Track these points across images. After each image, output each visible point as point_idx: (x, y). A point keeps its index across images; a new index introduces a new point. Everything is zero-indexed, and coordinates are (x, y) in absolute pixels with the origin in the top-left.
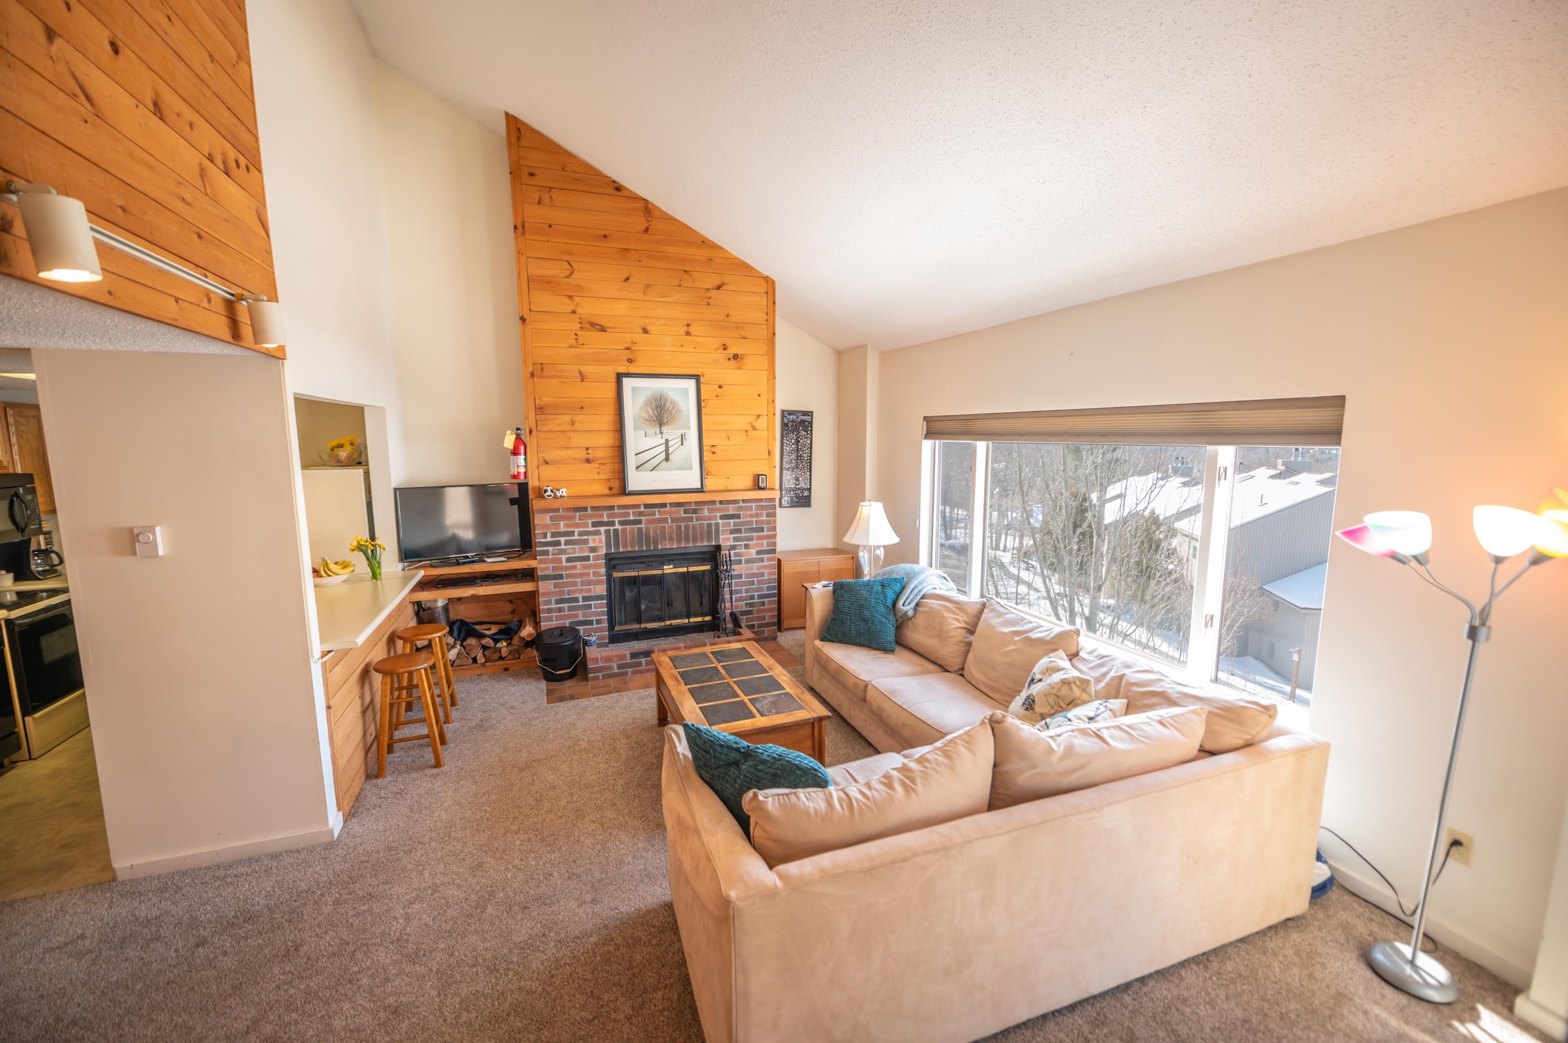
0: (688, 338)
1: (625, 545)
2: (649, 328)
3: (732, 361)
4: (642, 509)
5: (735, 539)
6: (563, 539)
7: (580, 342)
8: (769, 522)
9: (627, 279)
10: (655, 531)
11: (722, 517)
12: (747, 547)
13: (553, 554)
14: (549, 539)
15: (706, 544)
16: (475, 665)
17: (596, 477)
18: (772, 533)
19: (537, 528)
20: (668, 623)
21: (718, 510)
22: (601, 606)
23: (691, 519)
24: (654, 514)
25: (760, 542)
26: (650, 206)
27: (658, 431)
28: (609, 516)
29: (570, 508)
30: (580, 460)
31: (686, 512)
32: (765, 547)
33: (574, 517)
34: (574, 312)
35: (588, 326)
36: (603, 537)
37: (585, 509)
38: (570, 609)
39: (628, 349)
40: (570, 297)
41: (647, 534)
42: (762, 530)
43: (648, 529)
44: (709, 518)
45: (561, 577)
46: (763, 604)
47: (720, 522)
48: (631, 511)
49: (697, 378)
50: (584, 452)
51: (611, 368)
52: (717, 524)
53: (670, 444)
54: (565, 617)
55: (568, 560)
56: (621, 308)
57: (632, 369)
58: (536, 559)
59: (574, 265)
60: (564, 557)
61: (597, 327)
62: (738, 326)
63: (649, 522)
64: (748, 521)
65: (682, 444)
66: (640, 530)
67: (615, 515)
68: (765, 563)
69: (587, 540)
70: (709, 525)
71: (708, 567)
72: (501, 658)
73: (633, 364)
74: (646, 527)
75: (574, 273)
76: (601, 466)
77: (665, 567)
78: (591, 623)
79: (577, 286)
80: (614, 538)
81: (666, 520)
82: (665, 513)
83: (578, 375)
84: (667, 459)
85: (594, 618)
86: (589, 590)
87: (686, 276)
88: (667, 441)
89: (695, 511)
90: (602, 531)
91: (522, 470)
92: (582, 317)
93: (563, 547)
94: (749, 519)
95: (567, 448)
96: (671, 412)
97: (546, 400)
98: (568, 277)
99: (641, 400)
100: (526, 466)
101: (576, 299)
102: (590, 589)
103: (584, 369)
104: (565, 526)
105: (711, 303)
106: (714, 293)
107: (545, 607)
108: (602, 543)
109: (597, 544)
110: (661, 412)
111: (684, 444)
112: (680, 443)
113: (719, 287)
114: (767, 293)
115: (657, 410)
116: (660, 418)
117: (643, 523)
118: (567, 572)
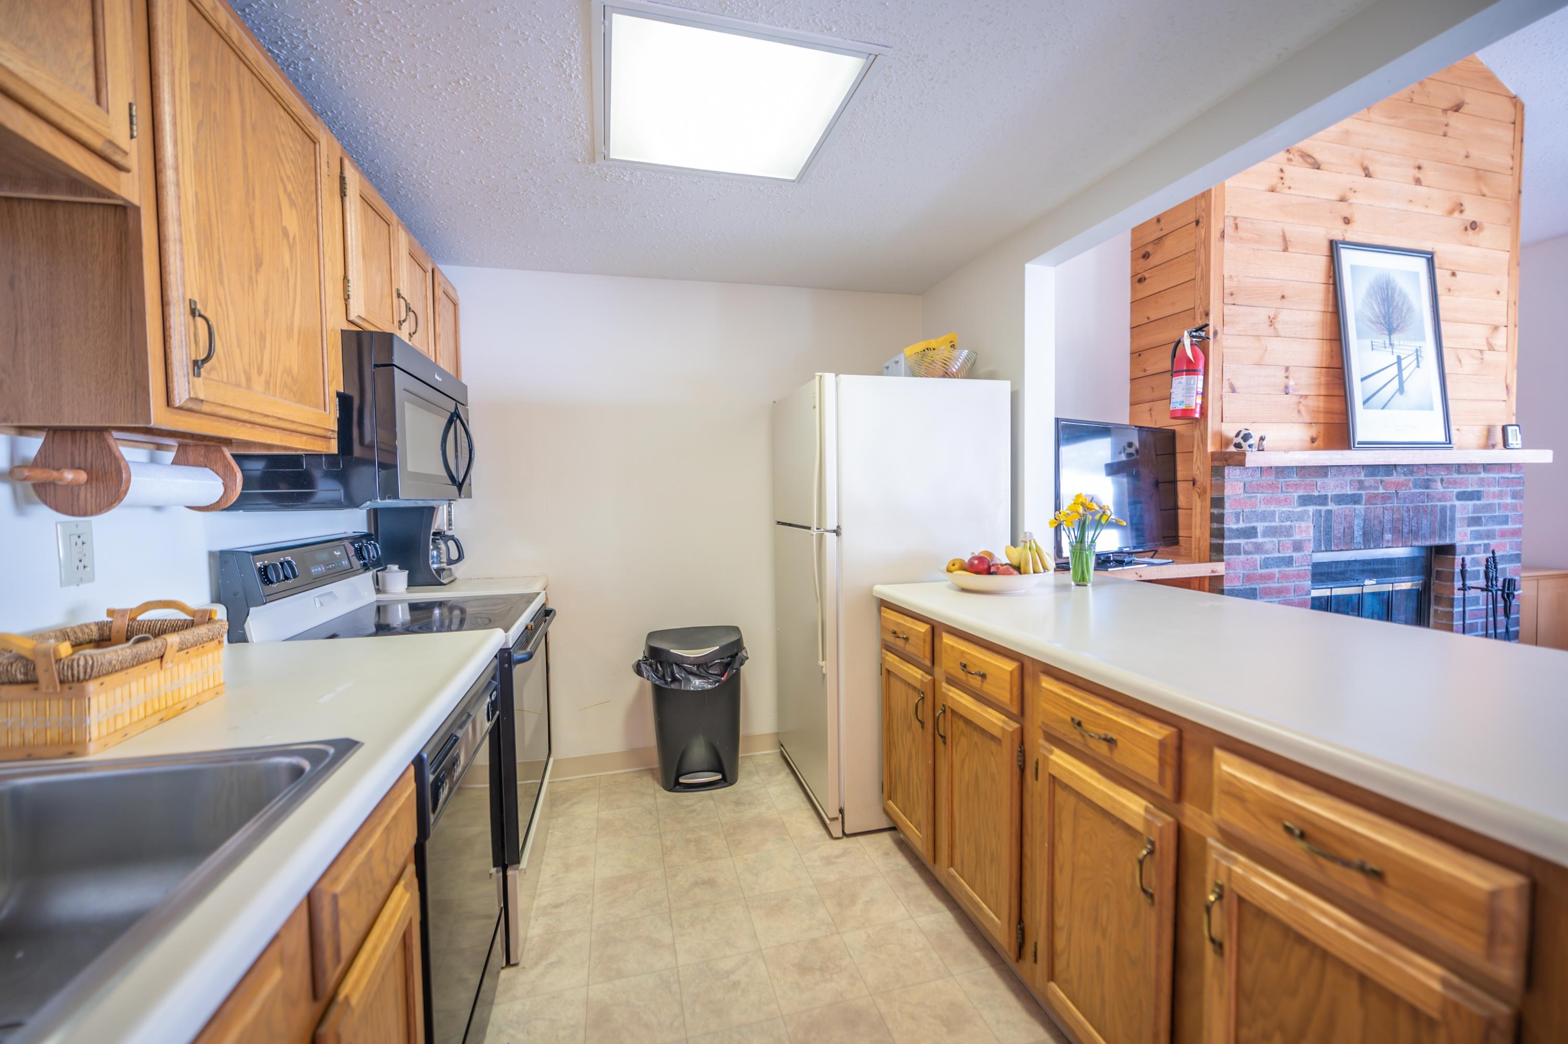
0: (1418, 188)
1: (1339, 540)
2: (1372, 168)
3: (1470, 232)
5: (1475, 535)
6: (1260, 526)
7: (1286, 184)
8: (1515, 507)
10: (1377, 517)
11: (1462, 496)
13: (1245, 552)
14: (1242, 524)
18: (1517, 526)
19: (1226, 504)
21: (1454, 481)
23: (1421, 498)
24: (1377, 487)
25: (1503, 540)
27: (1387, 342)
28: (1320, 486)
30: (1276, 388)
31: (1417, 482)
33: (1275, 487)
35: (1297, 156)
36: (1311, 523)
39: (1344, 200)
41: (1366, 522)
42: (1505, 520)
43: (1368, 512)
44: (1443, 498)
45: (1254, 593)
47: (1457, 503)
48: (1348, 479)
49: (1431, 259)
50: (1282, 373)
51: (1321, 231)
52: (1453, 508)
53: (1404, 363)
55: (1264, 564)
57: (1350, 236)
58: (1226, 560)
60: (1259, 558)
61: (1309, 160)
62: (1480, 174)
63: (1370, 499)
64: (1490, 505)
65: (1418, 366)
66: (1358, 513)
67: (1328, 486)
69: (1290, 528)
70: (1443, 509)
71: (1418, 585)
73: (1352, 226)
74: (1366, 510)
76: (1302, 400)
77: (1366, 583)
80: (1325, 527)
81: (1390, 498)
82: (1392, 484)
83: (1280, 240)
88: (1399, 358)
89: (1426, 483)
90: (1311, 513)
93: (1260, 539)
94: (1490, 501)
95: (1261, 365)
96: (1402, 311)
97: (1237, 280)
99: (1364, 287)
103: (1289, 229)
104: (1264, 501)
105: (1450, 133)
106: (1453, 118)
108: (1309, 535)
109: (1303, 536)
110: (1389, 309)
111: (1421, 364)
112: (1415, 363)
113: (1457, 108)
114: (1514, 123)
115: (1384, 305)
116: (1389, 319)
117: (1363, 502)
118: (1262, 585)
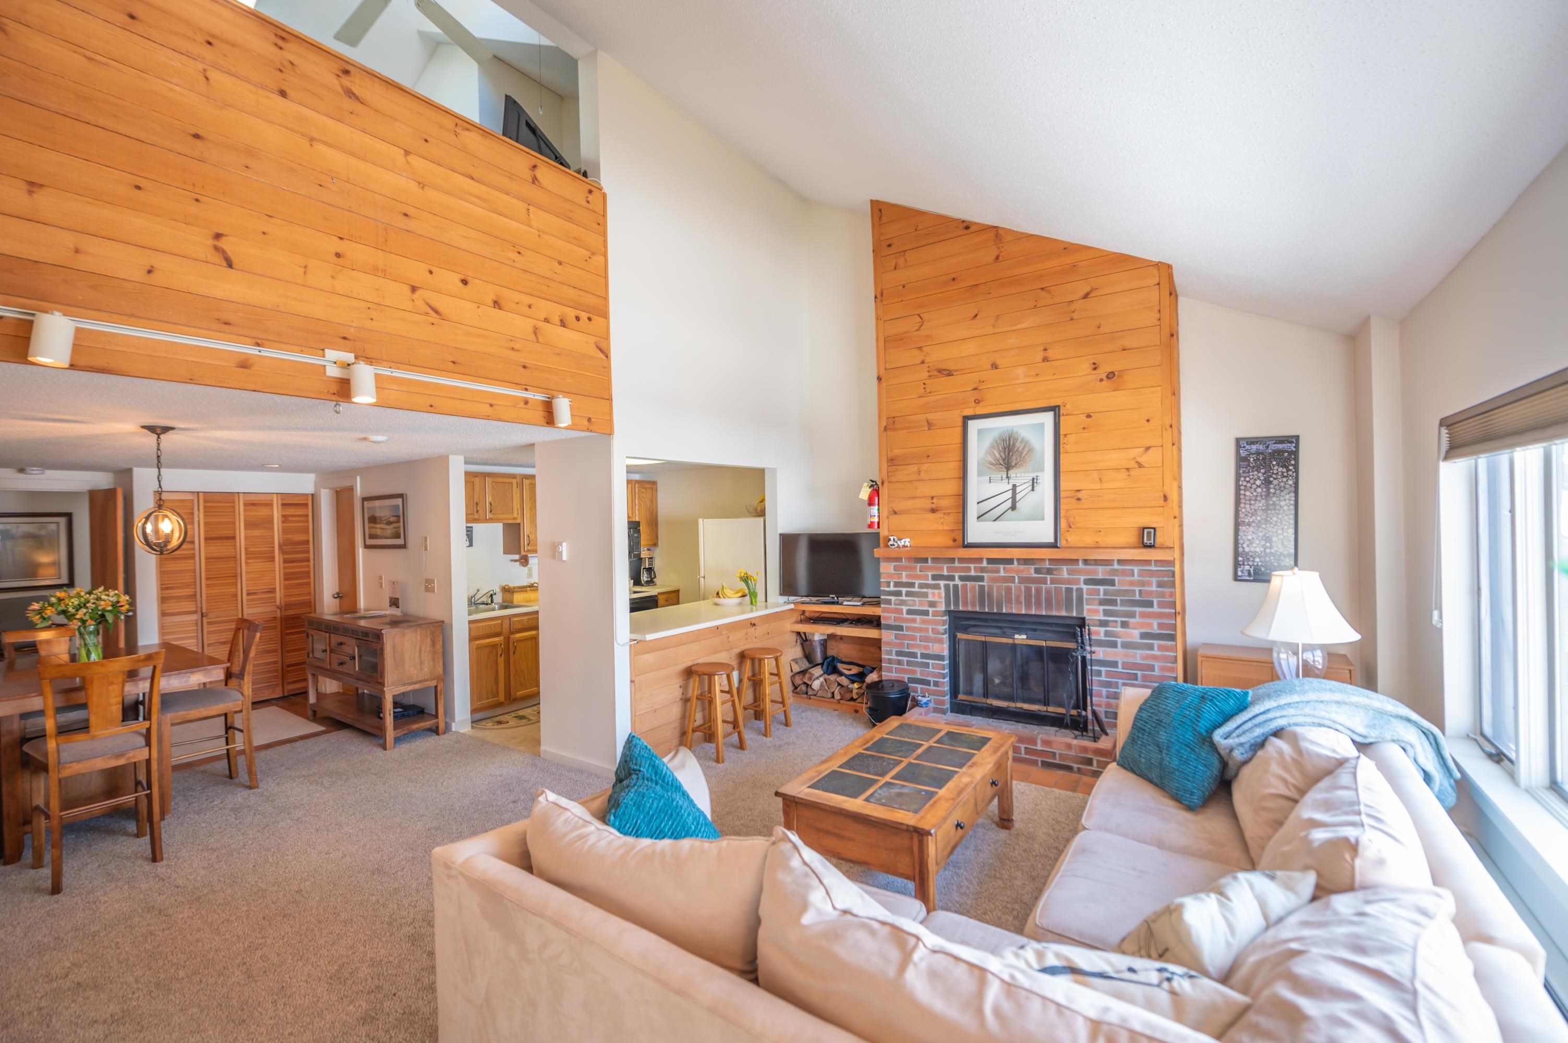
0: (1046, 364)
1: (965, 603)
2: (999, 362)
3: (1106, 382)
4: (985, 564)
5: (1106, 613)
6: (904, 590)
8: (1161, 595)
9: (976, 316)
10: (999, 591)
11: (1087, 582)
12: (1124, 625)
13: (895, 604)
14: (892, 588)
15: (1064, 614)
16: (832, 700)
18: (1167, 610)
19: (882, 576)
20: (1020, 705)
21: (1080, 572)
22: (942, 666)
23: (1044, 581)
24: (999, 571)
25: (1148, 621)
26: (1001, 231)
27: (1005, 476)
28: (949, 569)
29: (911, 559)
30: (924, 510)
31: (1037, 571)
32: (1155, 629)
33: (914, 569)
34: (923, 362)
35: (936, 373)
36: (942, 591)
37: (926, 560)
38: (909, 663)
39: (975, 389)
40: (920, 348)
41: (990, 594)
42: (1150, 604)
43: (990, 587)
44: (1069, 581)
45: (900, 628)
47: (1085, 587)
48: (972, 566)
49: (1056, 410)
50: (930, 501)
51: (957, 411)
52: (1080, 591)
53: (1018, 490)
54: (904, 671)
55: (909, 612)
56: (968, 348)
57: (979, 411)
58: (880, 607)
59: (925, 317)
60: (905, 608)
61: (945, 373)
62: (1115, 336)
63: (993, 580)
64: (1127, 591)
65: (1033, 490)
66: (982, 588)
67: (956, 569)
68: (1156, 652)
69: (927, 593)
70: (1069, 590)
71: (1072, 645)
72: (852, 699)
73: (981, 404)
74: (989, 586)
75: (925, 324)
76: (947, 516)
77: (1016, 636)
78: (927, 683)
79: (926, 336)
80: (953, 594)
81: (1012, 580)
82: (1011, 570)
83: (926, 424)
84: (1013, 508)
85: (932, 679)
86: (927, 647)
87: (1044, 294)
88: (1014, 486)
89: (1049, 571)
90: (942, 586)
91: (876, 520)
92: (931, 365)
93: (904, 598)
94: (1128, 588)
95: (914, 498)
96: (1022, 453)
97: (897, 452)
98: (918, 329)
99: (988, 441)
100: (879, 516)
101: (925, 349)
102: (928, 646)
103: (931, 417)
104: (907, 576)
105: (1075, 317)
106: (1079, 305)
107: (887, 657)
108: (940, 597)
109: (936, 599)
110: (1009, 454)
111: (1035, 489)
112: (1030, 488)
113: (1086, 296)
114: (1161, 283)
115: (1005, 452)
116: (1008, 461)
117: (986, 581)
118: (908, 625)
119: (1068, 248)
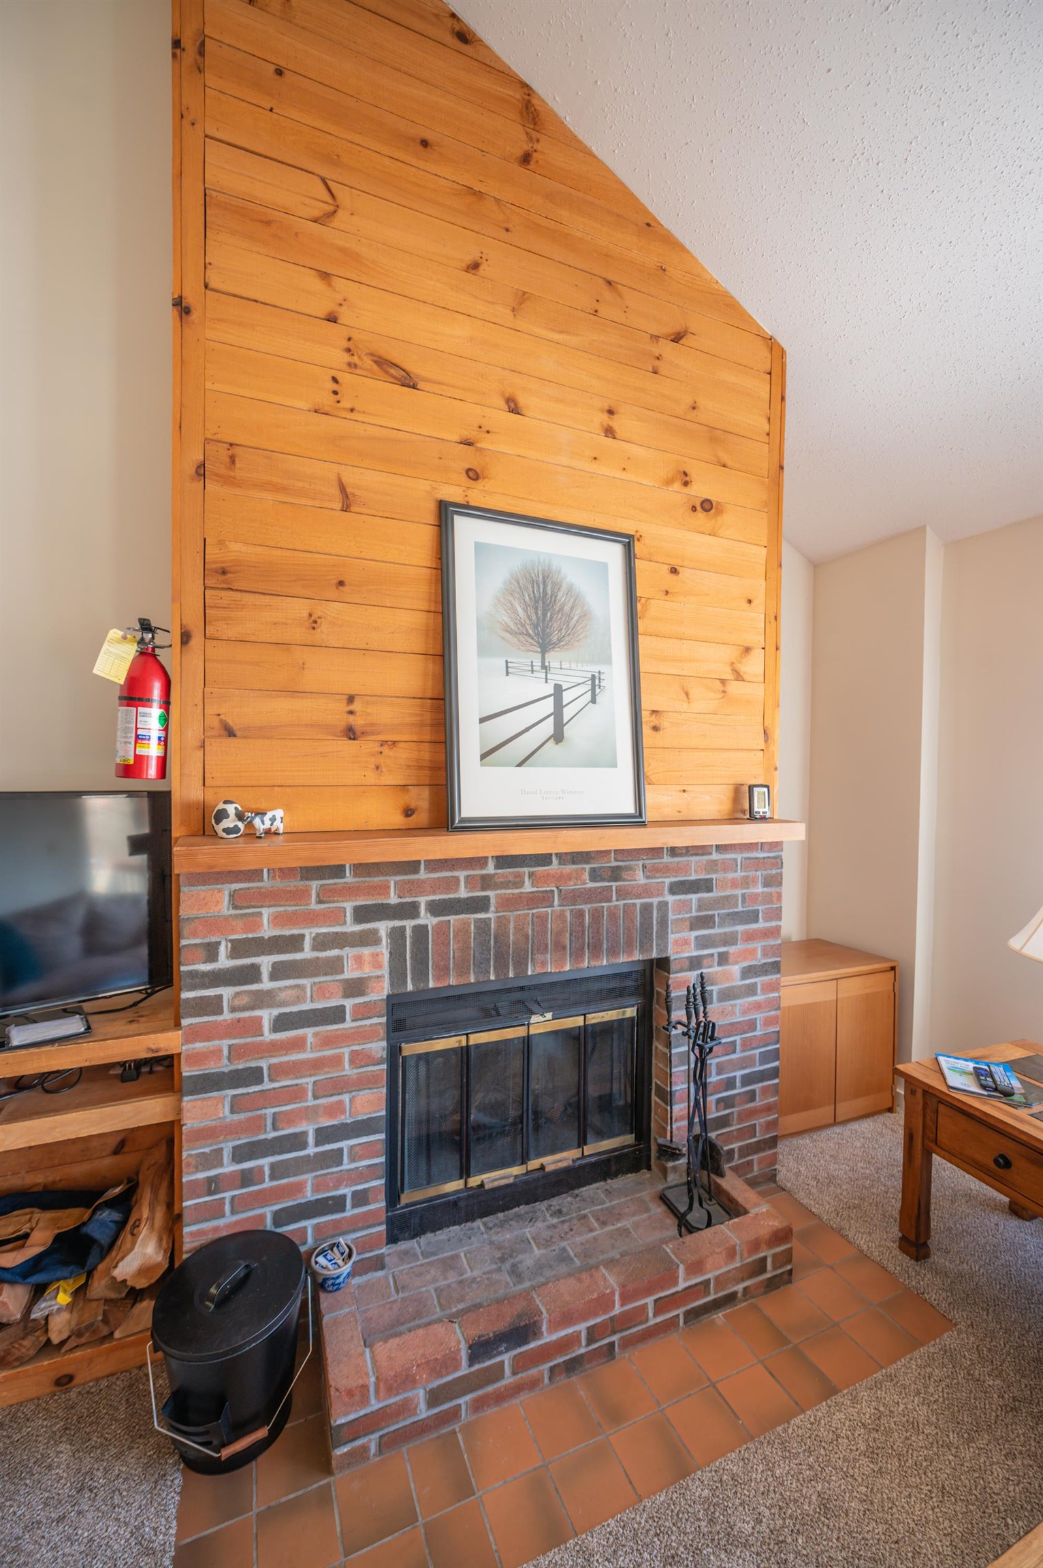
0: (609, 441)
1: (443, 971)
2: (522, 400)
3: (701, 514)
4: (490, 869)
5: (703, 943)
6: (266, 962)
7: (346, 404)
8: (768, 899)
9: (475, 266)
10: (519, 929)
11: (676, 888)
12: (723, 959)
13: (233, 1009)
14: (224, 961)
15: (636, 955)
17: (372, 778)
18: (774, 924)
19: (185, 931)
20: (535, 1164)
21: (666, 870)
22: (368, 1150)
23: (604, 895)
24: (520, 884)
25: (750, 946)
26: (534, 101)
27: (538, 663)
28: (402, 889)
29: (291, 869)
30: (327, 729)
31: (594, 876)
32: (759, 959)
33: (302, 895)
34: (332, 319)
35: (368, 363)
36: (384, 950)
37: (338, 871)
38: (277, 1171)
39: (468, 443)
40: (325, 276)
41: (501, 937)
42: (753, 917)
43: (502, 924)
44: (646, 891)
45: (255, 1076)
46: (752, 1096)
47: (670, 899)
48: (462, 875)
49: (628, 543)
50: (343, 707)
51: (424, 486)
52: (663, 906)
53: (567, 697)
54: (263, 1198)
55: (281, 1023)
56: (455, 334)
57: (477, 498)
58: (178, 1025)
59: (341, 194)
60: (267, 1016)
61: (393, 371)
62: (716, 436)
63: (508, 903)
64: (727, 897)
65: (593, 701)
66: (483, 926)
67: (418, 887)
68: (759, 998)
69: (339, 959)
70: (647, 909)
71: (631, 1012)
72: (48, 1347)
73: (480, 484)
74: (498, 920)
75: (340, 213)
76: (385, 749)
77: (535, 1019)
78: (338, 1204)
79: (343, 250)
80: (413, 953)
81: (544, 899)
82: (547, 878)
83: (336, 492)
84: (558, 736)
85: (347, 1191)
86: (338, 1108)
87: (607, 294)
88: (558, 690)
89: (616, 874)
90: (383, 934)
91: (153, 750)
92: (355, 335)
93: (266, 984)
94: (728, 893)
95: (293, 693)
96: (569, 618)
97: (237, 550)
98: (320, 220)
99: (498, 578)
100: (164, 742)
101: (338, 283)
102: (341, 1102)
103: (352, 477)
104: (277, 920)
105: (662, 371)
106: (667, 349)
107: (201, 1175)
108: (380, 967)
109: (367, 971)
110: (545, 615)
111: (598, 699)
112: (588, 696)
113: (677, 338)
114: (770, 374)
115: (536, 609)
116: (544, 630)
117: (492, 908)
118: (274, 1060)
119: (649, 227)
